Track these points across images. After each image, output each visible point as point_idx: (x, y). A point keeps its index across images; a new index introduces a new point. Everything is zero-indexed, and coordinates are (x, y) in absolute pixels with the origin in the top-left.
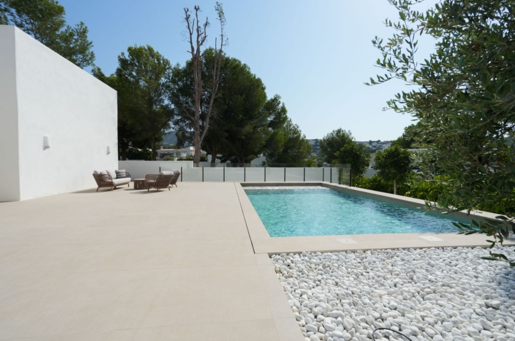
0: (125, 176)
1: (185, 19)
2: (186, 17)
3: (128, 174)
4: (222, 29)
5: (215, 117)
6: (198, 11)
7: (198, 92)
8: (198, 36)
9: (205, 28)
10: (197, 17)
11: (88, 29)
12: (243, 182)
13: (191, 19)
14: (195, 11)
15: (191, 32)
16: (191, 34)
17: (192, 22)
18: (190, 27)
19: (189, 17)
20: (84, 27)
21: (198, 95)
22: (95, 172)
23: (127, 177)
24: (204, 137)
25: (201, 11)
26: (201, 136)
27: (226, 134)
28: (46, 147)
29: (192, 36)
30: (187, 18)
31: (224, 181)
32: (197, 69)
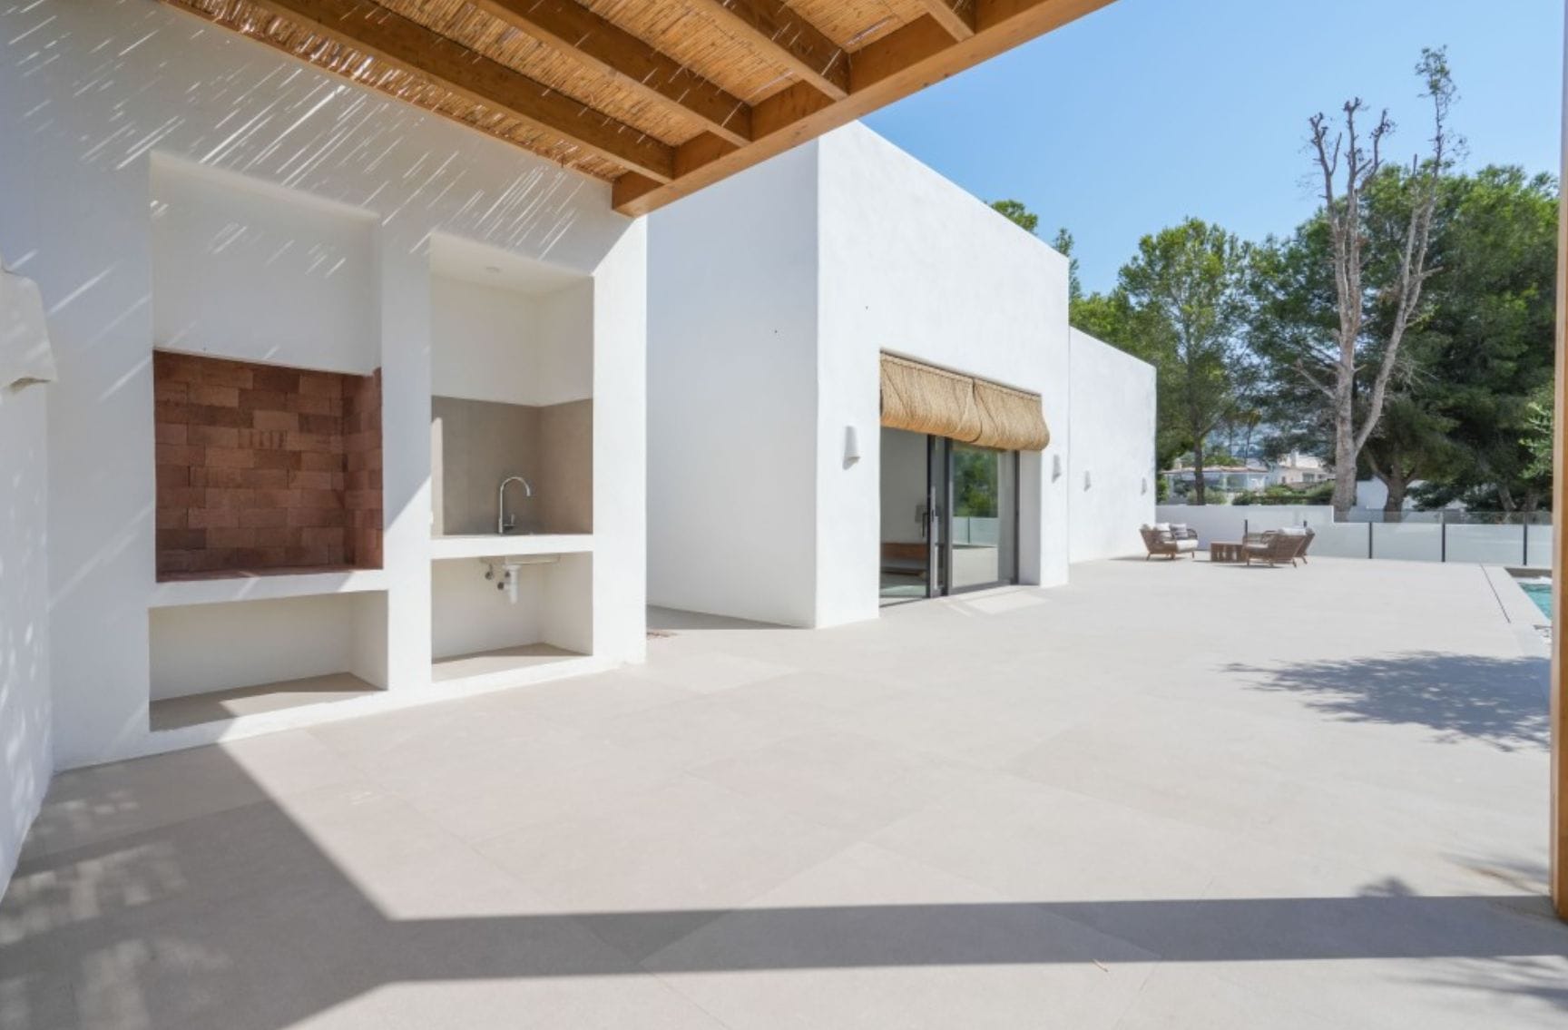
0: (1186, 535)
1: (1313, 141)
2: (1313, 135)
3: (1192, 534)
4: (1438, 120)
5: (1409, 382)
6: (1356, 114)
7: (1350, 321)
8: (1353, 174)
9: (1376, 142)
10: (1351, 128)
11: (1074, 239)
12: (1520, 566)
13: (1330, 138)
14: (1346, 114)
15: (1330, 169)
16: (1328, 175)
17: (1334, 146)
18: (1326, 156)
19: (1324, 133)
20: (1066, 237)
21: (1349, 330)
22: (1145, 526)
23: (1190, 537)
24: (1368, 439)
25: (1367, 108)
26: (1355, 439)
27: (1448, 423)
28: (1087, 487)
29: (1334, 179)
30: (1318, 140)
31: (1443, 560)
32: (1348, 261)
